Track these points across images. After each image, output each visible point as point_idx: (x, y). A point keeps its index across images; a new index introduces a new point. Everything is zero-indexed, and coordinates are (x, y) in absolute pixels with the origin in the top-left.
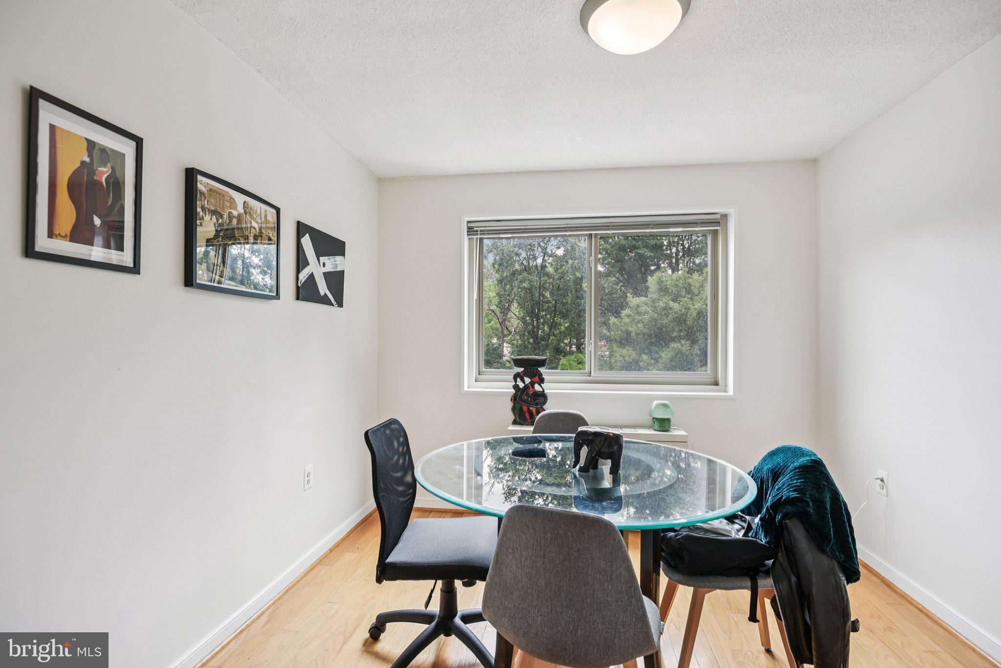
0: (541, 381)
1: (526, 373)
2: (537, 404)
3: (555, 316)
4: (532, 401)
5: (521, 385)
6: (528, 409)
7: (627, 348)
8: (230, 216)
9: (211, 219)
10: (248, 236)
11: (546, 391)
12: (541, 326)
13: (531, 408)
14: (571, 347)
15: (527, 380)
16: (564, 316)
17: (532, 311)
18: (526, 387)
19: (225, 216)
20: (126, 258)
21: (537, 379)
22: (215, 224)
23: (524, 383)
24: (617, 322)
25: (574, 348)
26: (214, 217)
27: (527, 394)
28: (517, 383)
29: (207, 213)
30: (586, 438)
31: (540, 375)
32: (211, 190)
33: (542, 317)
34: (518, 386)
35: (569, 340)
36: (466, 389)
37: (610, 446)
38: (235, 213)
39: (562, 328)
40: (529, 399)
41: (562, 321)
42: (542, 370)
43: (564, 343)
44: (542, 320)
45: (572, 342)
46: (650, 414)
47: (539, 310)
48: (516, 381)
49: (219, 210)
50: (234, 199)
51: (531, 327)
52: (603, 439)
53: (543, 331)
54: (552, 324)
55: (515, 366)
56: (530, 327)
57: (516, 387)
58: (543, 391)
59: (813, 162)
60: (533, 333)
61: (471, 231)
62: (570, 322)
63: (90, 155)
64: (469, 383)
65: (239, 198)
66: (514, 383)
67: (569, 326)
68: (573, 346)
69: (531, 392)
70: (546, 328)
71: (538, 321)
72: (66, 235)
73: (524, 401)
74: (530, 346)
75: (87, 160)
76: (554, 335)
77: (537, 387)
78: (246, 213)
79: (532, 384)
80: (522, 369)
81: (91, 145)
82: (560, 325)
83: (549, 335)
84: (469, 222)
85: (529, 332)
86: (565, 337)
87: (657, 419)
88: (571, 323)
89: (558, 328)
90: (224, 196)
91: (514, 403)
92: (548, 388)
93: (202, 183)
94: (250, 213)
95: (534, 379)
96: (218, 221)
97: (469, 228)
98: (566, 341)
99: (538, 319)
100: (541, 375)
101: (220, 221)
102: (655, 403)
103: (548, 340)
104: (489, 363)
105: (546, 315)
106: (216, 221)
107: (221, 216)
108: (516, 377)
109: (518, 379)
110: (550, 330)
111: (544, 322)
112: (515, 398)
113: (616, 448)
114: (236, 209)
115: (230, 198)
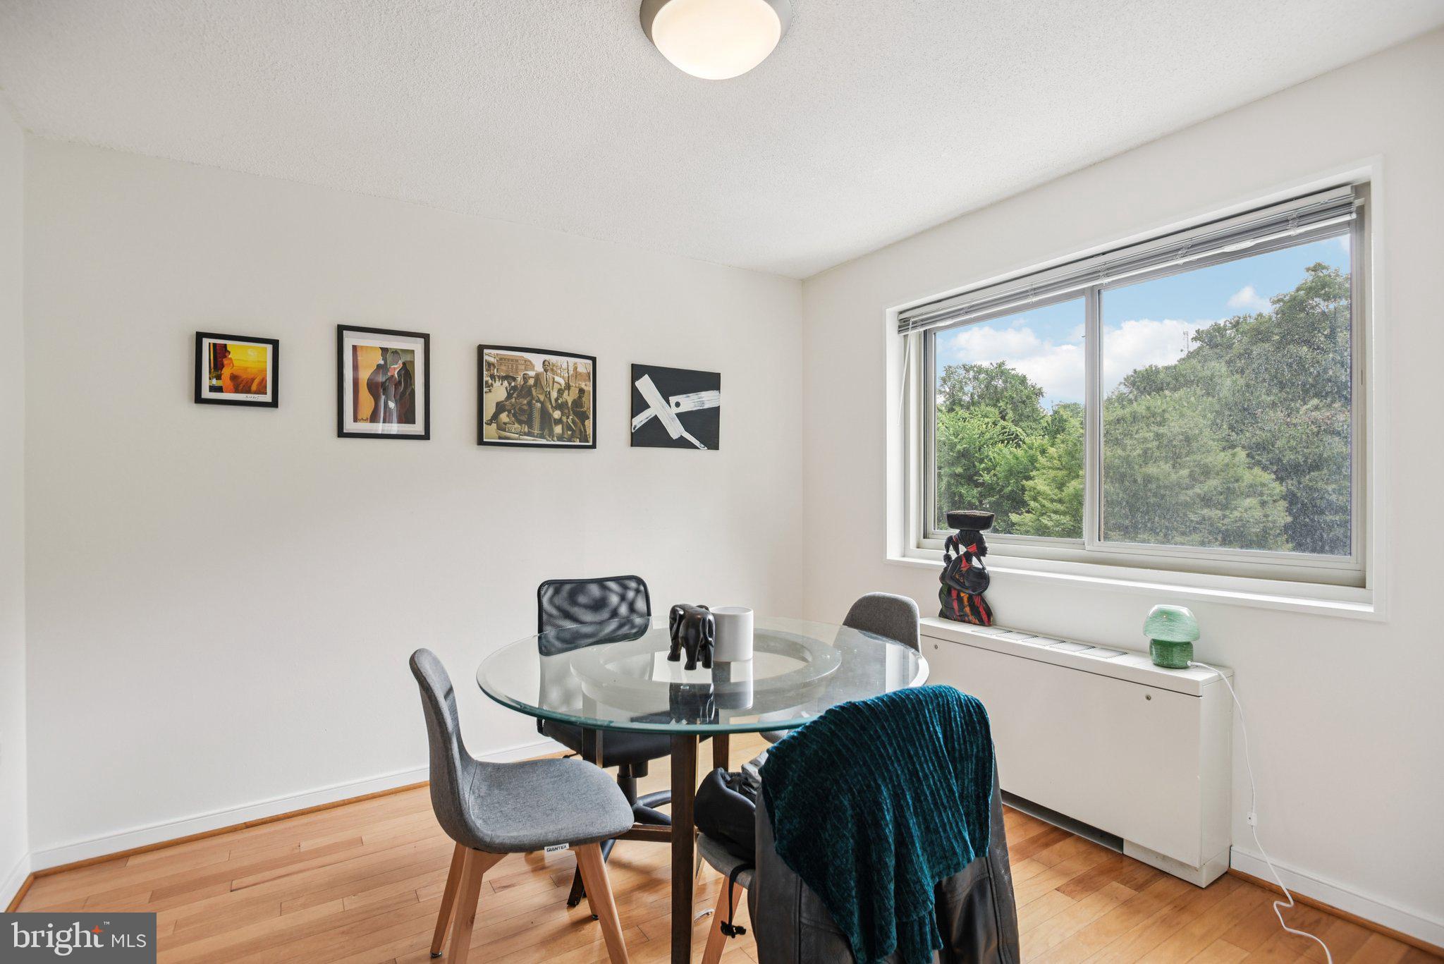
0: (982, 551)
1: (962, 539)
2: (972, 589)
4: (966, 582)
5: (953, 555)
8: (525, 378)
9: (502, 384)
10: (549, 392)
11: (987, 569)
13: (962, 595)
15: (962, 549)
18: (960, 559)
19: (519, 379)
20: (418, 428)
21: (976, 548)
22: (506, 388)
23: (958, 553)
26: (506, 382)
27: (962, 571)
28: (949, 553)
29: (497, 379)
32: (501, 359)
34: (950, 557)
36: (891, 557)
38: (532, 373)
40: (962, 579)
42: (985, 533)
48: (948, 551)
49: (511, 374)
50: (530, 362)
55: (949, 525)
57: (947, 558)
58: (984, 568)
61: (903, 324)
63: (385, 359)
64: (904, 549)
65: (537, 360)
66: (945, 552)
69: (966, 567)
72: (367, 419)
73: (955, 582)
75: (382, 362)
77: (975, 562)
78: (546, 371)
79: (969, 555)
80: (958, 531)
81: (384, 350)
84: (902, 311)
90: (517, 361)
91: (943, 584)
92: (991, 563)
93: (489, 356)
94: (552, 370)
95: (972, 549)
96: (510, 384)
97: (902, 321)
100: (983, 541)
101: (513, 384)
102: (1154, 609)
106: (507, 385)
107: (514, 379)
108: (948, 543)
109: (951, 547)
112: (944, 576)
114: (533, 369)
115: (526, 361)
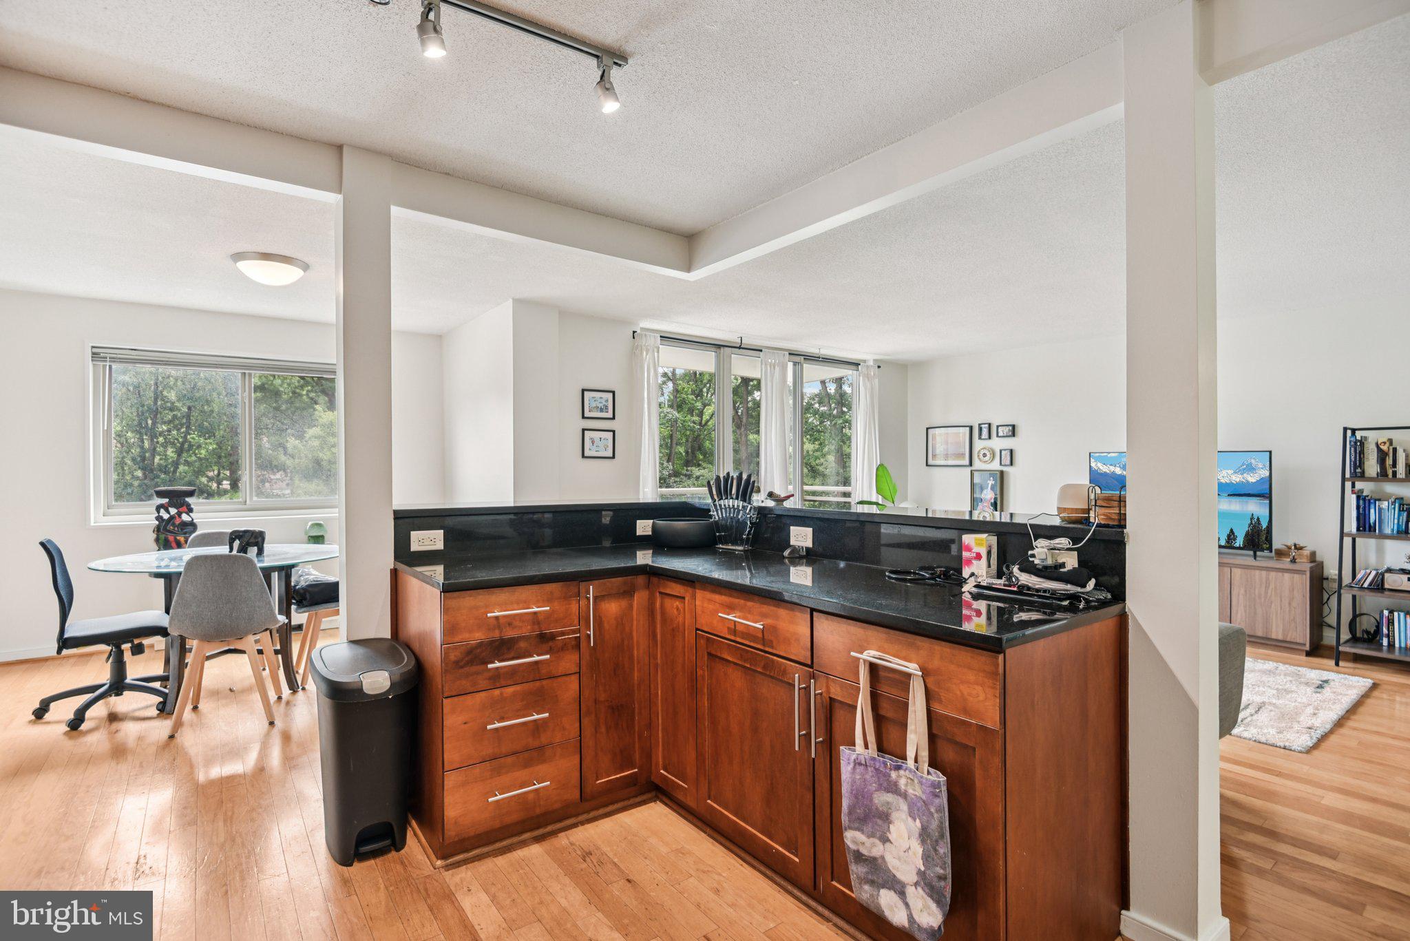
0: (190, 510)
1: (171, 504)
2: (185, 533)
3: (187, 433)
4: (180, 530)
5: (166, 516)
6: (175, 539)
7: (316, 481)
11: (195, 521)
12: (159, 449)
13: (178, 538)
14: (219, 483)
15: (173, 511)
16: (208, 433)
17: (140, 424)
18: (172, 518)
21: (185, 508)
23: (169, 513)
24: (300, 446)
25: (226, 485)
27: (174, 524)
28: (160, 514)
30: (238, 534)
31: (188, 505)
33: (161, 434)
34: (161, 517)
35: (216, 472)
36: (92, 524)
37: (256, 538)
39: (203, 452)
40: (176, 529)
41: (202, 440)
42: (189, 500)
43: (207, 477)
44: (161, 439)
45: (222, 475)
46: (306, 533)
47: (154, 423)
48: (158, 512)
51: (138, 450)
52: (250, 534)
53: (166, 458)
54: (182, 444)
55: (158, 497)
56: (135, 451)
57: (159, 518)
58: (193, 520)
59: (440, 336)
60: (143, 459)
61: (95, 356)
62: (217, 444)
64: (96, 517)
66: (157, 515)
67: (214, 449)
68: (225, 482)
69: (177, 522)
70: (170, 452)
71: (152, 440)
73: (169, 531)
74: (136, 483)
76: (187, 463)
77: (185, 517)
79: (179, 514)
80: (167, 500)
82: (199, 447)
83: (176, 464)
84: (93, 347)
85: (133, 460)
86: (209, 467)
87: (312, 537)
88: (219, 445)
89: (194, 453)
91: (158, 535)
92: (196, 517)
95: (181, 509)
97: (93, 353)
98: (211, 474)
99: (153, 436)
100: (190, 505)
102: (310, 524)
103: (175, 472)
104: (119, 497)
105: (169, 431)
108: (158, 508)
109: (162, 511)
110: (179, 455)
111: (165, 442)
112: (158, 530)
113: (260, 539)
